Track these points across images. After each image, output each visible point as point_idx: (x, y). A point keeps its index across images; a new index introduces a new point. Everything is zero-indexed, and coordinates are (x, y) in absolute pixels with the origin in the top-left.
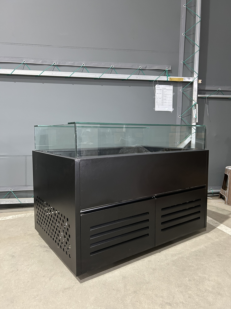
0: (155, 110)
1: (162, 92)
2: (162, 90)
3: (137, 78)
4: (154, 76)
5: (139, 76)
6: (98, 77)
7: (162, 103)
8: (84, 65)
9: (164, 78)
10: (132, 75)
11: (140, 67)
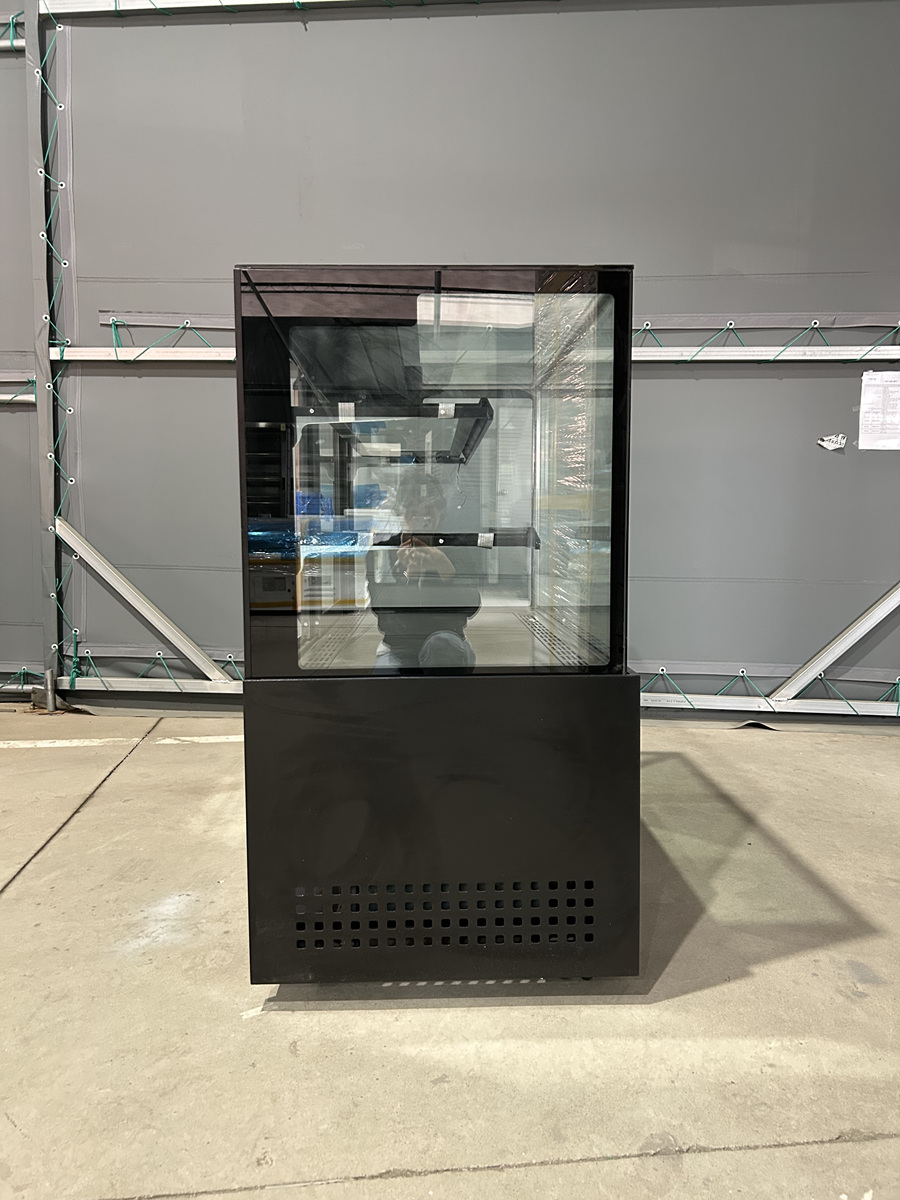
0: (860, 448)
1: (884, 391)
2: (883, 386)
3: (805, 354)
4: (858, 348)
5: (811, 348)
6: (689, 359)
7: (882, 424)
8: (647, 325)
9: (890, 352)
10: (788, 349)
11: (815, 323)
